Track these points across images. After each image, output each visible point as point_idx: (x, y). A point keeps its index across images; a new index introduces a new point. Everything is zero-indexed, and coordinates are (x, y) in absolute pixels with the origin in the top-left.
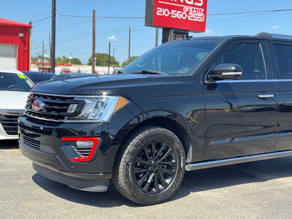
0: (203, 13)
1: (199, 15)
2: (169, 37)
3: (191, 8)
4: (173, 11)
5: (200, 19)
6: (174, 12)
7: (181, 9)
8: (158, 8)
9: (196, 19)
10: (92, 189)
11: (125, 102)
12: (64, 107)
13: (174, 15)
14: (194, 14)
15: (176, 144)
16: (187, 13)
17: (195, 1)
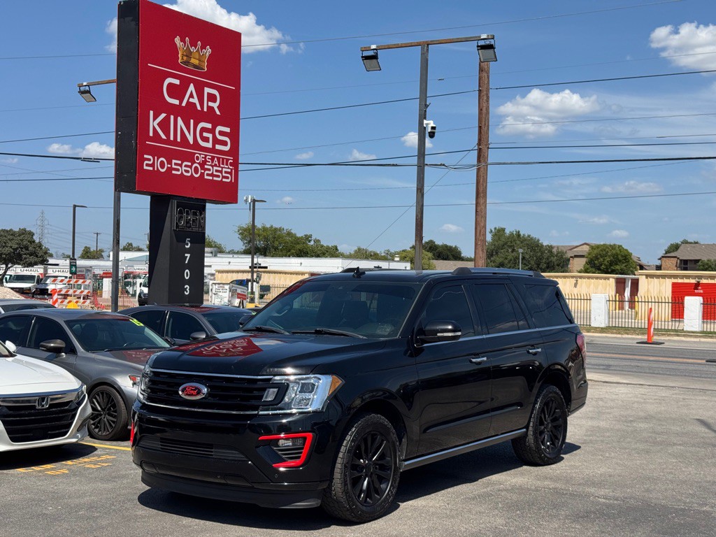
0: (231, 164)
1: (224, 170)
2: (169, 213)
3: (210, 155)
4: (174, 161)
5: (227, 178)
6: (176, 164)
7: (190, 157)
8: (146, 156)
9: (218, 176)
13: (178, 170)
14: (215, 168)
15: (392, 434)
16: (202, 165)
17: (216, 141)
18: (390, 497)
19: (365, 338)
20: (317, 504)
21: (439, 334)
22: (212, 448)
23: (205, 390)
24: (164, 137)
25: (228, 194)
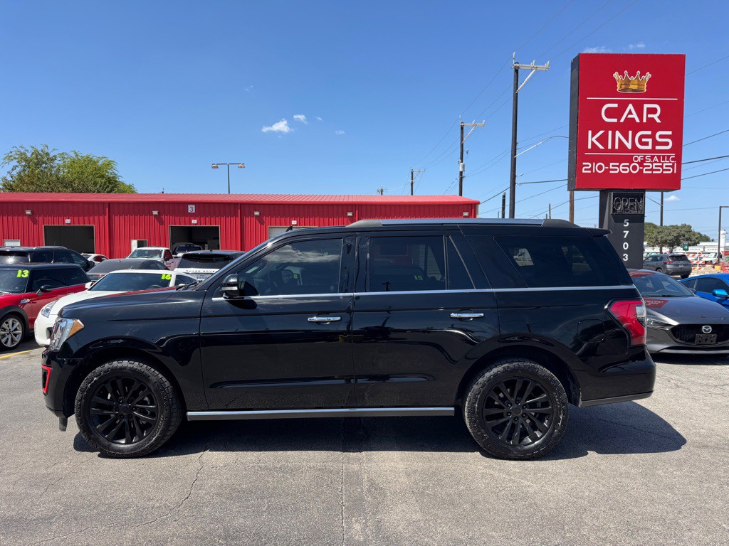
0: (673, 159)
1: (665, 165)
3: (648, 156)
4: (611, 164)
5: (668, 170)
6: (614, 166)
7: (630, 160)
9: (659, 170)
13: (615, 170)
14: (654, 164)
16: (641, 164)
25: (671, 182)
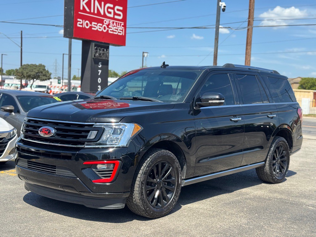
0: (123, 26)
1: (119, 29)
2: (90, 50)
3: (112, 21)
4: (93, 23)
5: (121, 33)
6: (94, 25)
7: (102, 22)
8: (79, 20)
9: (116, 32)
10: (111, 207)
11: (139, 128)
12: (83, 134)
13: (95, 28)
14: (114, 28)
15: (176, 163)
16: (108, 25)
17: (115, 14)
18: (174, 202)
19: (162, 102)
20: (122, 206)
21: (210, 101)
22: (55, 169)
23: (53, 131)
24: (88, 10)
25: (120, 41)
